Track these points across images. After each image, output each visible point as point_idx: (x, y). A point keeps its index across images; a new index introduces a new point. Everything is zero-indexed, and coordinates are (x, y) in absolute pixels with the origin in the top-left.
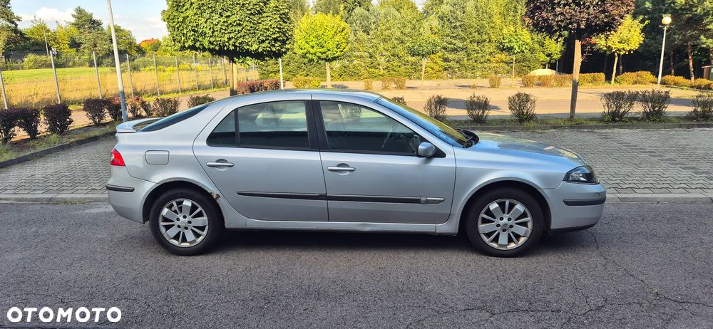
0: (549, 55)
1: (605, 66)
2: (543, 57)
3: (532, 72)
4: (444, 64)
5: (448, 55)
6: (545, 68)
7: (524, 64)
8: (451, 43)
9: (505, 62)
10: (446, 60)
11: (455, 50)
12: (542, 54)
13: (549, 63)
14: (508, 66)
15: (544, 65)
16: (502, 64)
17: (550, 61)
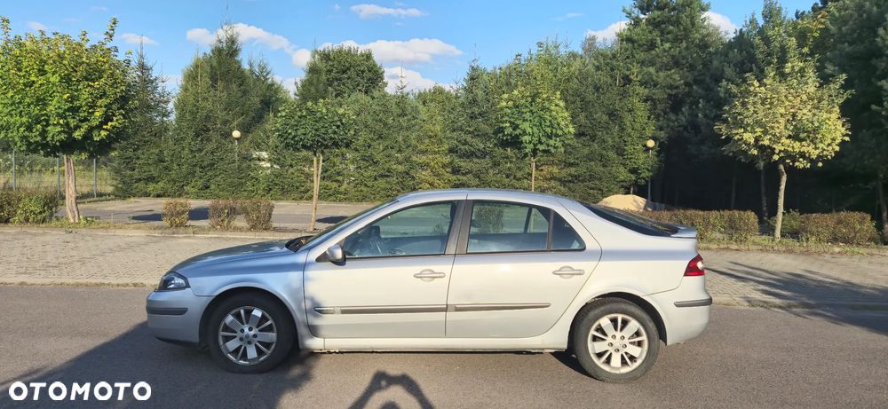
0: (634, 171)
1: (734, 195)
2: (623, 174)
3: (605, 200)
4: (453, 178)
5: (459, 162)
6: (628, 193)
7: (591, 184)
8: (465, 143)
9: (560, 180)
10: (456, 171)
11: (470, 155)
12: (622, 169)
13: (635, 184)
14: (565, 186)
15: (626, 188)
16: (553, 183)
17: (636, 181)
